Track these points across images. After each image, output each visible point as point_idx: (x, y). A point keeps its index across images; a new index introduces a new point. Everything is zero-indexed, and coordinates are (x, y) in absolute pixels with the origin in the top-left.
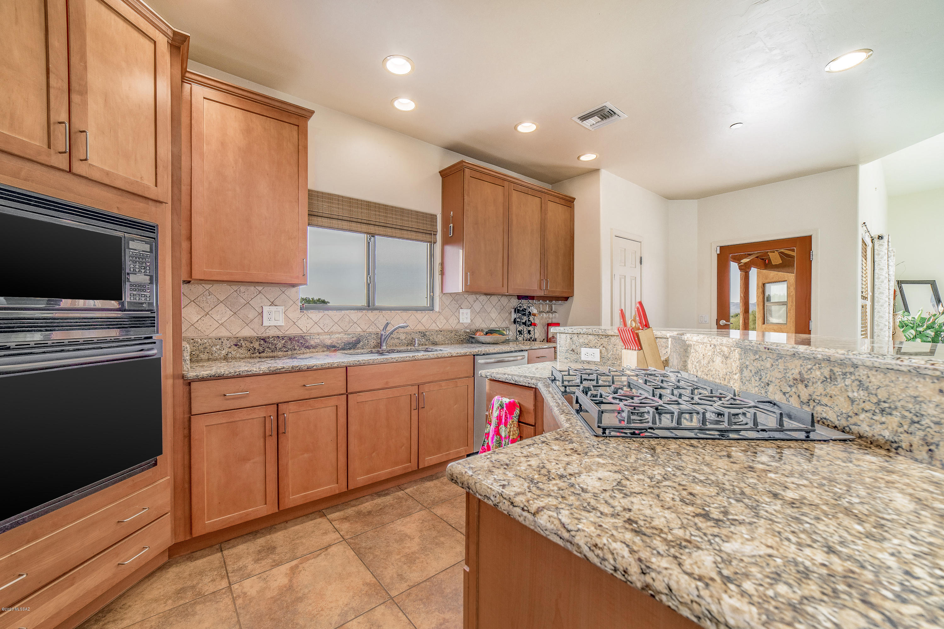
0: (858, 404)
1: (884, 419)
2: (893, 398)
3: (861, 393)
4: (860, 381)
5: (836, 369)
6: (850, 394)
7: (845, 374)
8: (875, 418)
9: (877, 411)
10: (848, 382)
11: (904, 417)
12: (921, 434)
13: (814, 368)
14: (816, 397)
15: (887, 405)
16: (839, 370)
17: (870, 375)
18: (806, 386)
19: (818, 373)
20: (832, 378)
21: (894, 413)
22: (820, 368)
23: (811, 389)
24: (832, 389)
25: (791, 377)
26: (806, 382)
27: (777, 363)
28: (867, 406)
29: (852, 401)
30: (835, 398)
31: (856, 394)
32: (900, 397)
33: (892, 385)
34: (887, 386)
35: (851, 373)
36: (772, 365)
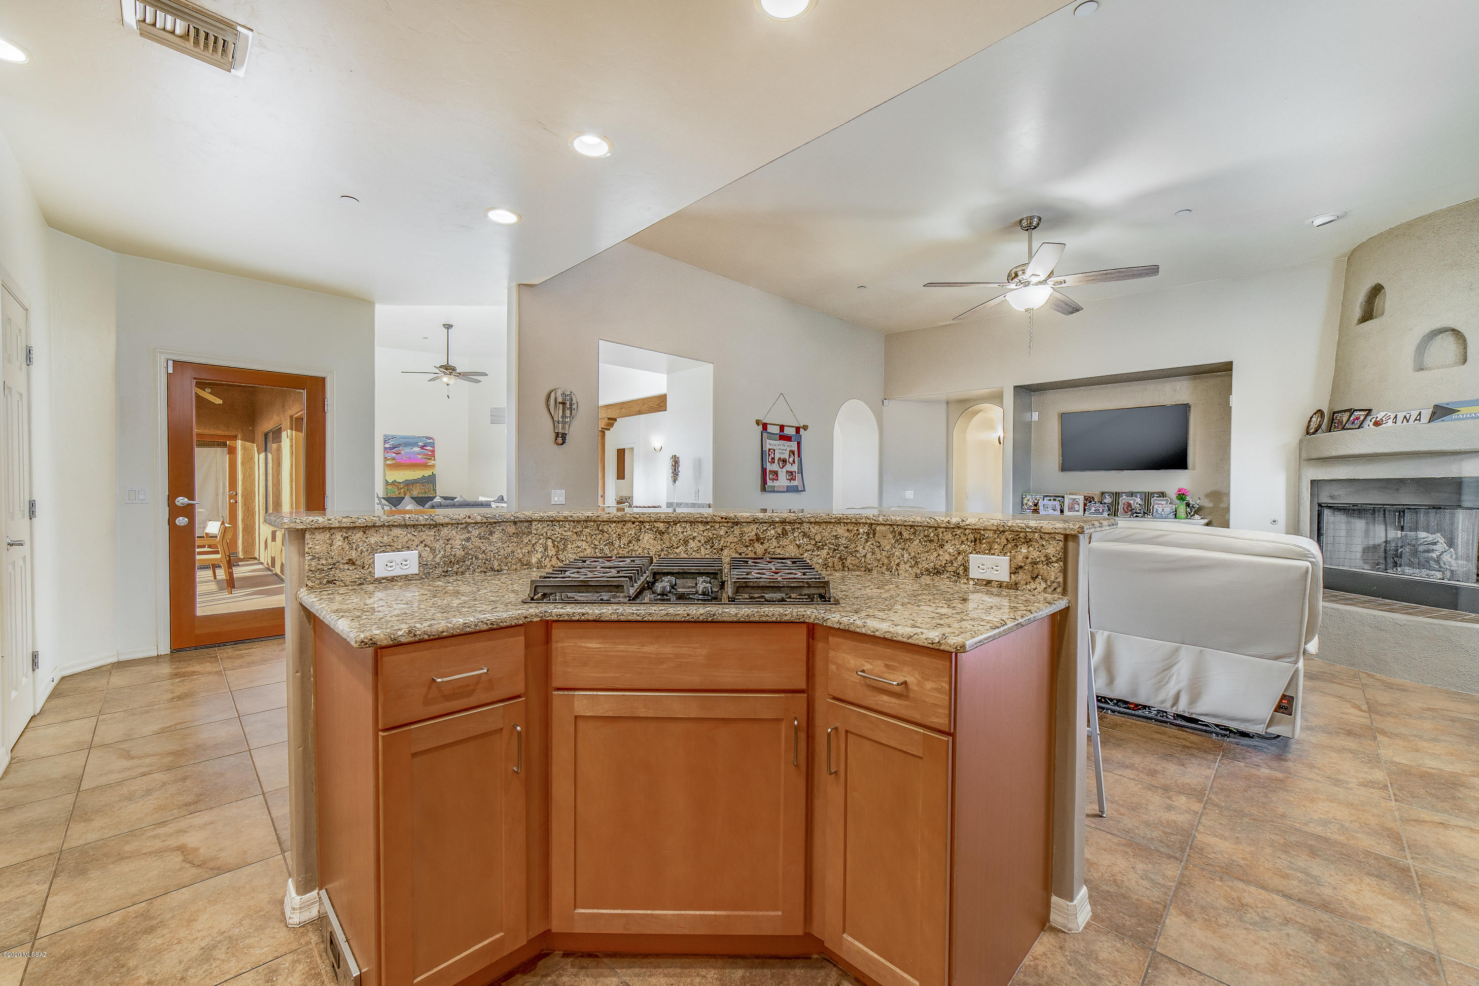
0: (803, 548)
1: (819, 553)
2: (825, 539)
3: (805, 540)
4: (804, 532)
5: (787, 527)
6: (798, 542)
7: (794, 529)
8: (813, 553)
9: (815, 549)
10: (796, 534)
11: (830, 549)
12: (839, 555)
13: (769, 528)
14: (771, 550)
15: (821, 544)
16: (789, 527)
17: (811, 528)
18: (762, 543)
19: (773, 532)
20: (785, 533)
21: (825, 547)
22: (774, 528)
23: (766, 546)
24: (784, 542)
25: (748, 539)
26: (762, 541)
27: (732, 530)
28: (809, 547)
29: (799, 546)
30: (787, 547)
31: (801, 541)
32: (828, 538)
33: (824, 531)
34: (821, 532)
35: (798, 528)
36: (727, 532)
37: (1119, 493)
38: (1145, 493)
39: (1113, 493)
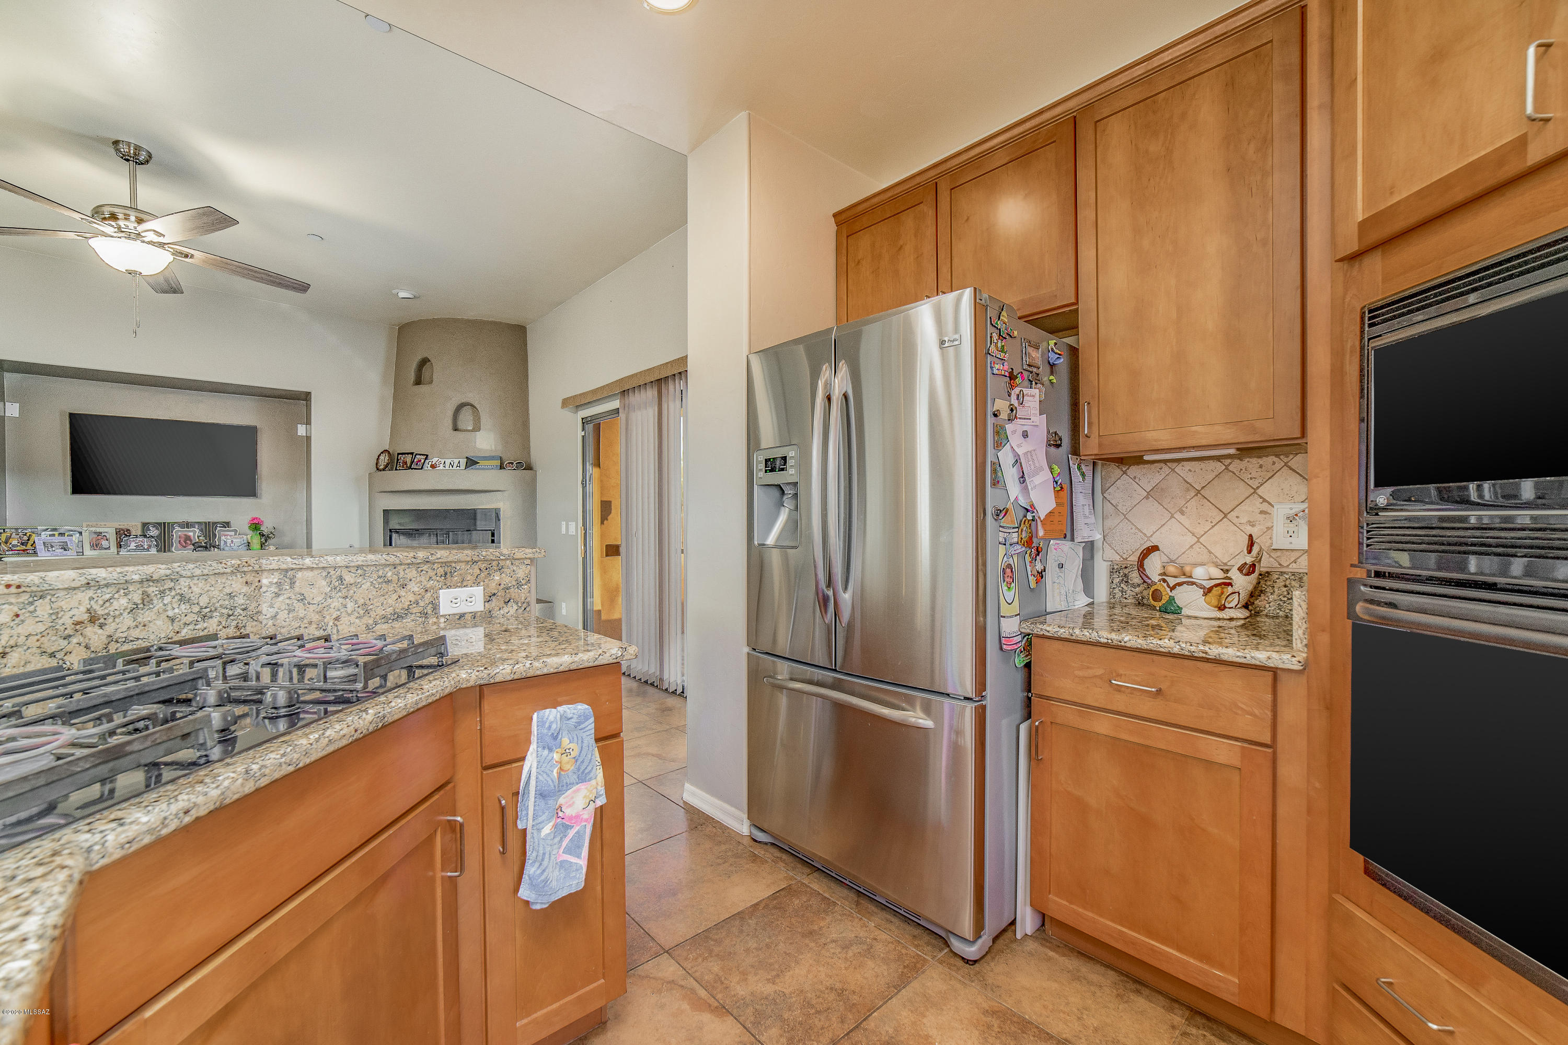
0: (180, 621)
1: (205, 625)
2: (214, 600)
3: (183, 607)
4: (181, 595)
5: (150, 590)
6: (170, 613)
7: (162, 592)
8: (197, 627)
9: (199, 619)
10: (167, 600)
11: (222, 615)
12: (234, 623)
13: (116, 596)
14: (121, 635)
15: (208, 610)
16: (155, 589)
17: (192, 585)
18: (101, 626)
19: (124, 601)
20: (146, 600)
21: (215, 614)
22: (126, 595)
23: (109, 629)
24: (145, 616)
25: (70, 621)
26: (102, 621)
27: (32, 608)
28: (190, 618)
29: (172, 620)
30: (151, 625)
31: (176, 611)
32: (219, 598)
33: (212, 589)
34: (208, 591)
35: (170, 589)
36: (18, 616)
37: (169, 523)
38: (205, 523)
39: (160, 524)
